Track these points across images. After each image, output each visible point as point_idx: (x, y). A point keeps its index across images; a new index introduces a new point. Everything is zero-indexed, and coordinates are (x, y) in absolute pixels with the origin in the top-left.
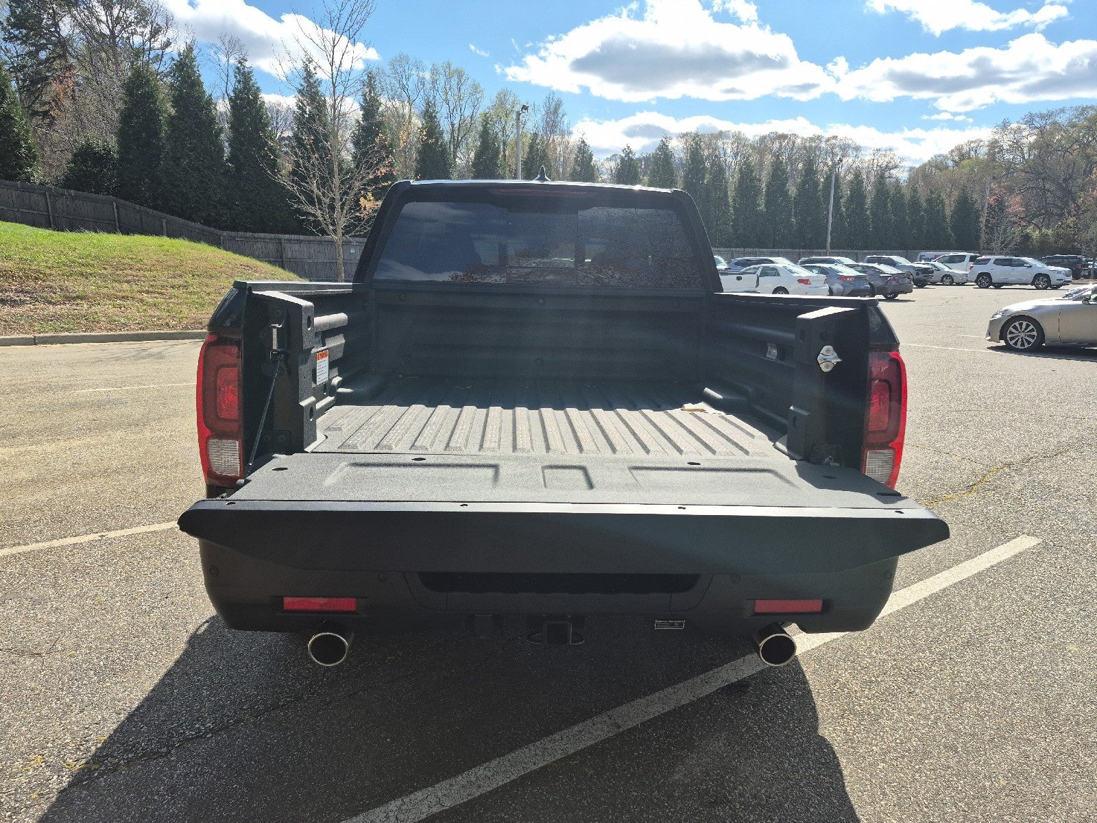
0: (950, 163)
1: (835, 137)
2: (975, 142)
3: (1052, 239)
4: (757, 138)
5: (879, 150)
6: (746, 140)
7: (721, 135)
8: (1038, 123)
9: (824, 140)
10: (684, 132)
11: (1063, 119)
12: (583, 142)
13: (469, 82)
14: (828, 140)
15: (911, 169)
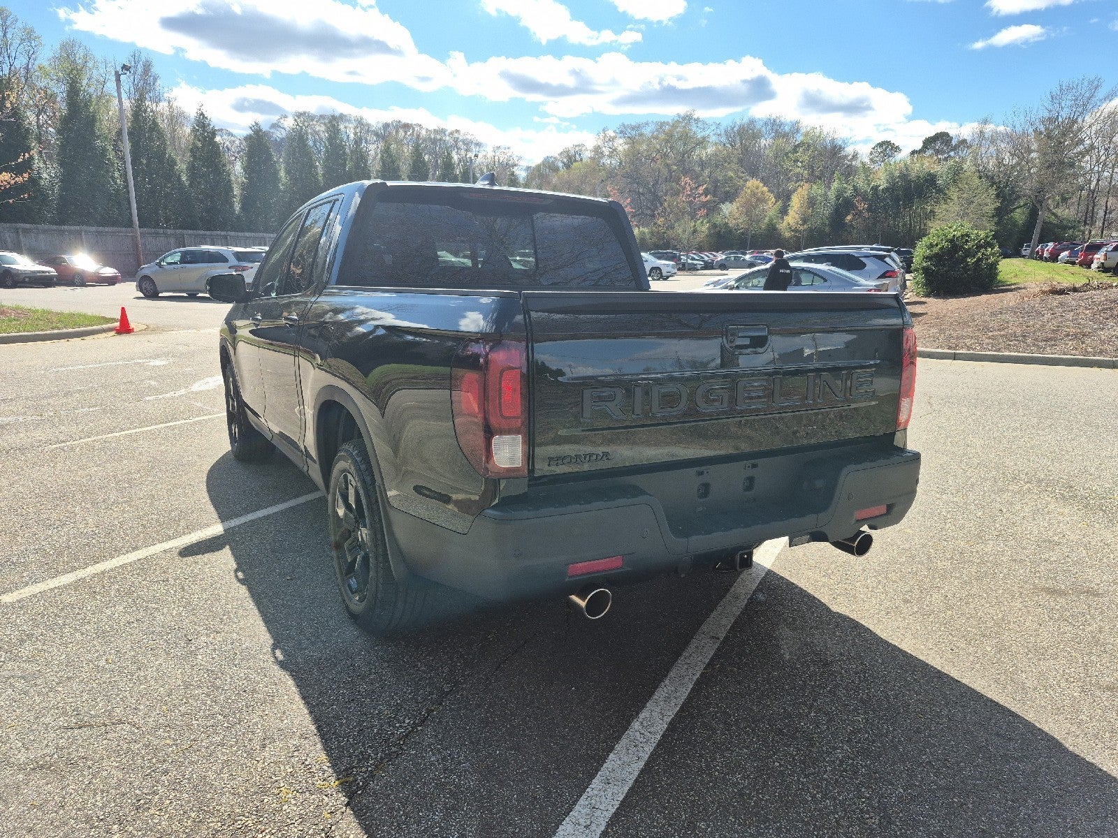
0: (560, 165)
1: (457, 131)
2: (579, 146)
3: (648, 236)
4: (380, 125)
5: (499, 148)
6: (369, 125)
7: (342, 117)
8: (630, 132)
9: (447, 133)
10: (301, 111)
11: (647, 131)
12: (202, 114)
13: (19, 24)
14: (452, 133)
15: (528, 168)
